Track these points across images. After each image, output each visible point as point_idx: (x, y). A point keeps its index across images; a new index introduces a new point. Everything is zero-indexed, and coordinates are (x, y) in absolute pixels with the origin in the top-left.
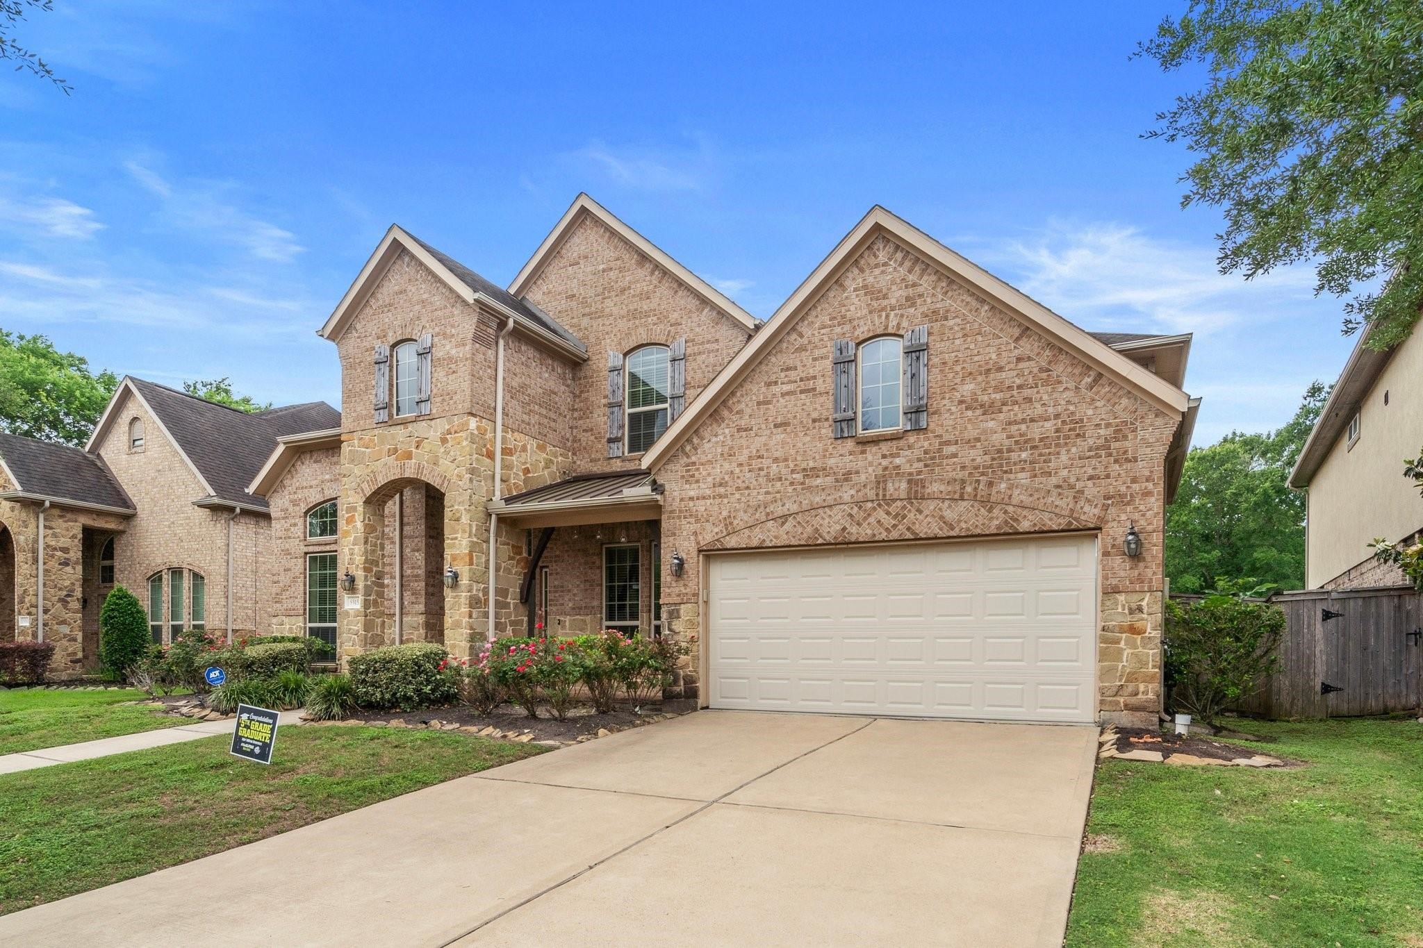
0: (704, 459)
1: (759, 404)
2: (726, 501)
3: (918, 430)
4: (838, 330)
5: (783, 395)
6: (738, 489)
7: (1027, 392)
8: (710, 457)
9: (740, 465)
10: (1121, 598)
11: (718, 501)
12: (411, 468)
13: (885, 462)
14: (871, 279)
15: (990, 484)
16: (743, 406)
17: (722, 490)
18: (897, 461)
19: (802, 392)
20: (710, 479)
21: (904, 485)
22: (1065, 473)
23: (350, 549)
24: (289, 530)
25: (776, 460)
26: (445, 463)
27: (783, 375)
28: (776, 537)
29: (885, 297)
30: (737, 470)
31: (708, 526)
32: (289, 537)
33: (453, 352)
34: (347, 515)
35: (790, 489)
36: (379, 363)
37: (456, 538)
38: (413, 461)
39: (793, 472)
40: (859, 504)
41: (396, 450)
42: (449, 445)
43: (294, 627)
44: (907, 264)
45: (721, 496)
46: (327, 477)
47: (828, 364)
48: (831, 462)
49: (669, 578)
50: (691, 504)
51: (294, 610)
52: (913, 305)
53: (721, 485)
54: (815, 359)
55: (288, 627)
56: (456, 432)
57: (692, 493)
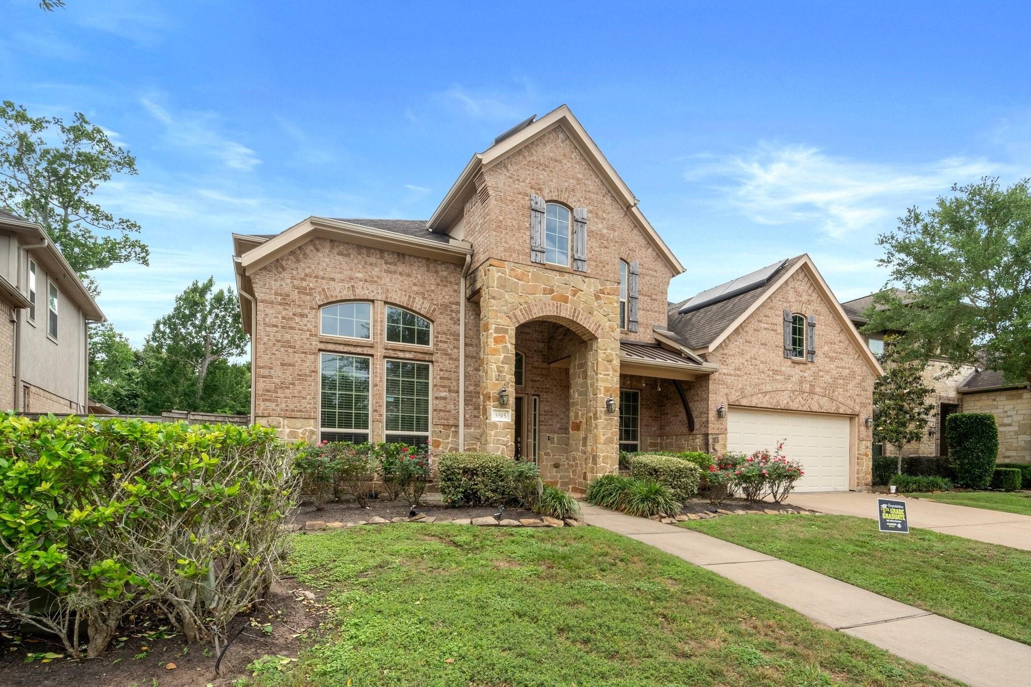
0: (731, 353)
1: (754, 330)
2: (740, 379)
3: (812, 362)
4: (785, 304)
5: (765, 329)
6: (746, 373)
7: (842, 356)
8: (733, 352)
9: (747, 361)
10: (864, 442)
11: (737, 378)
12: (567, 310)
13: (801, 374)
14: (796, 285)
15: (833, 392)
16: (748, 329)
17: (739, 372)
18: (805, 374)
19: (772, 330)
20: (733, 365)
21: (808, 386)
22: (851, 391)
23: (498, 367)
24: (291, 319)
25: (762, 362)
26: (598, 316)
27: (764, 318)
28: (762, 403)
29: (801, 296)
30: (746, 363)
31: (733, 391)
32: (292, 328)
33: (605, 231)
34: (495, 335)
35: (768, 379)
36: (536, 211)
37: (608, 375)
38: (569, 305)
39: (769, 370)
40: (793, 391)
41: (552, 291)
42: (602, 302)
43: (300, 431)
44: (809, 285)
45: (738, 376)
46: (360, 275)
47: (781, 319)
48: (783, 369)
49: (713, 419)
50: (724, 377)
51: (300, 411)
52: (810, 304)
53: (738, 370)
54: (776, 315)
55: (287, 430)
56: (608, 294)
57: (725, 371)
